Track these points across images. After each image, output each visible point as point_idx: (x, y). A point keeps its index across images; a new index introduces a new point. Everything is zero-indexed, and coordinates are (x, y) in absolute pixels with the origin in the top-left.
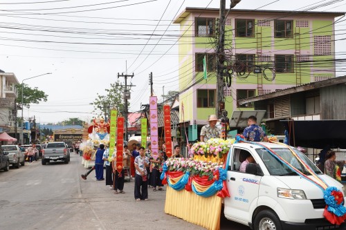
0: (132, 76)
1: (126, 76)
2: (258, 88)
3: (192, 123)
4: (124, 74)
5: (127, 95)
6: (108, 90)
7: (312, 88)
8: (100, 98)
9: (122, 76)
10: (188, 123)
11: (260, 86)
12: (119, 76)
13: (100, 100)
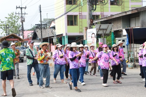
0: (25, 8)
1: (21, 8)
2: (101, 14)
3: (64, 35)
4: (20, 7)
5: (23, 19)
6: (7, 18)
7: (136, 11)
8: (2, 23)
9: (19, 8)
10: (62, 35)
11: (102, 13)
12: (17, 8)
13: (2, 24)
